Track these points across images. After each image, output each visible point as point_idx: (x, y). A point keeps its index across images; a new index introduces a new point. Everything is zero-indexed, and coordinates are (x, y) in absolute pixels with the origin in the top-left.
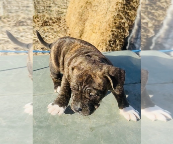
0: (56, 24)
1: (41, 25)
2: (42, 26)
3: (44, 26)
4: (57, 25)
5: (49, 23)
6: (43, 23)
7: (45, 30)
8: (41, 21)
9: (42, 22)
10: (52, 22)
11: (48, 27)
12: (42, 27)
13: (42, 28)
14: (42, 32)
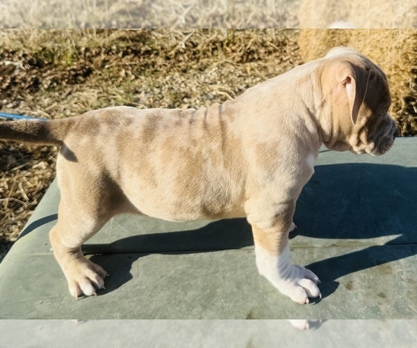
0: (274, 55)
1: (240, 59)
2: (241, 62)
3: (246, 62)
4: (277, 57)
5: (258, 54)
6: (244, 54)
7: (246, 72)
8: (240, 51)
9: (242, 53)
10: (265, 52)
11: (254, 64)
12: (240, 64)
13: (241, 67)
14: (240, 76)
